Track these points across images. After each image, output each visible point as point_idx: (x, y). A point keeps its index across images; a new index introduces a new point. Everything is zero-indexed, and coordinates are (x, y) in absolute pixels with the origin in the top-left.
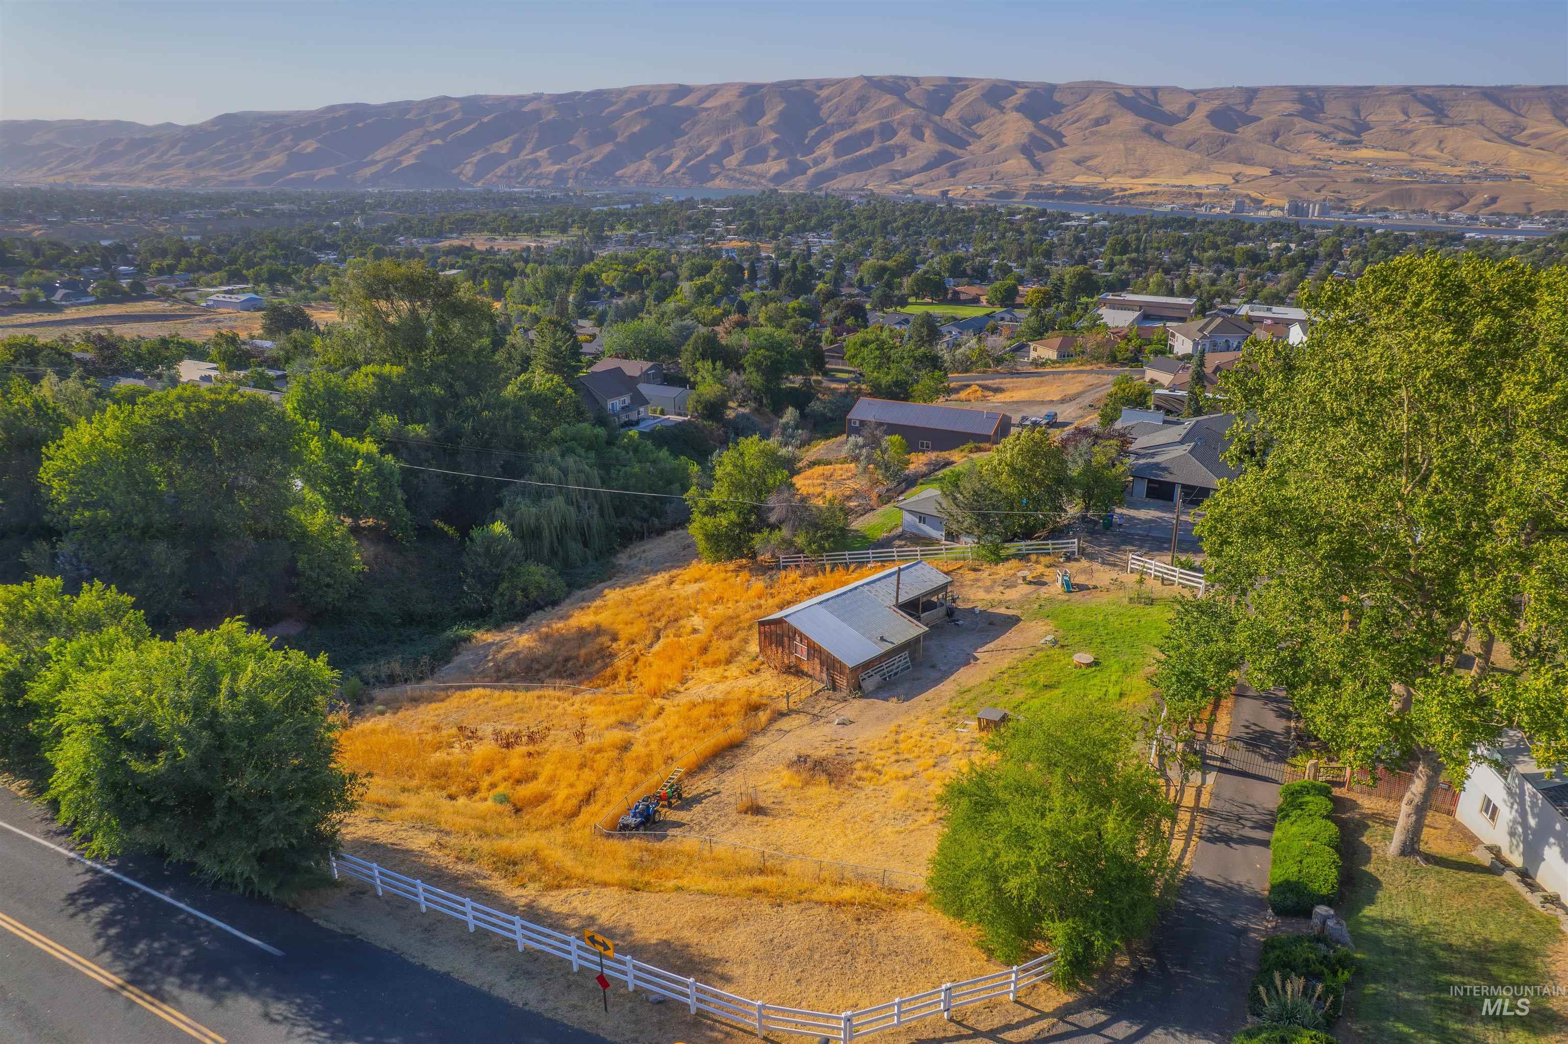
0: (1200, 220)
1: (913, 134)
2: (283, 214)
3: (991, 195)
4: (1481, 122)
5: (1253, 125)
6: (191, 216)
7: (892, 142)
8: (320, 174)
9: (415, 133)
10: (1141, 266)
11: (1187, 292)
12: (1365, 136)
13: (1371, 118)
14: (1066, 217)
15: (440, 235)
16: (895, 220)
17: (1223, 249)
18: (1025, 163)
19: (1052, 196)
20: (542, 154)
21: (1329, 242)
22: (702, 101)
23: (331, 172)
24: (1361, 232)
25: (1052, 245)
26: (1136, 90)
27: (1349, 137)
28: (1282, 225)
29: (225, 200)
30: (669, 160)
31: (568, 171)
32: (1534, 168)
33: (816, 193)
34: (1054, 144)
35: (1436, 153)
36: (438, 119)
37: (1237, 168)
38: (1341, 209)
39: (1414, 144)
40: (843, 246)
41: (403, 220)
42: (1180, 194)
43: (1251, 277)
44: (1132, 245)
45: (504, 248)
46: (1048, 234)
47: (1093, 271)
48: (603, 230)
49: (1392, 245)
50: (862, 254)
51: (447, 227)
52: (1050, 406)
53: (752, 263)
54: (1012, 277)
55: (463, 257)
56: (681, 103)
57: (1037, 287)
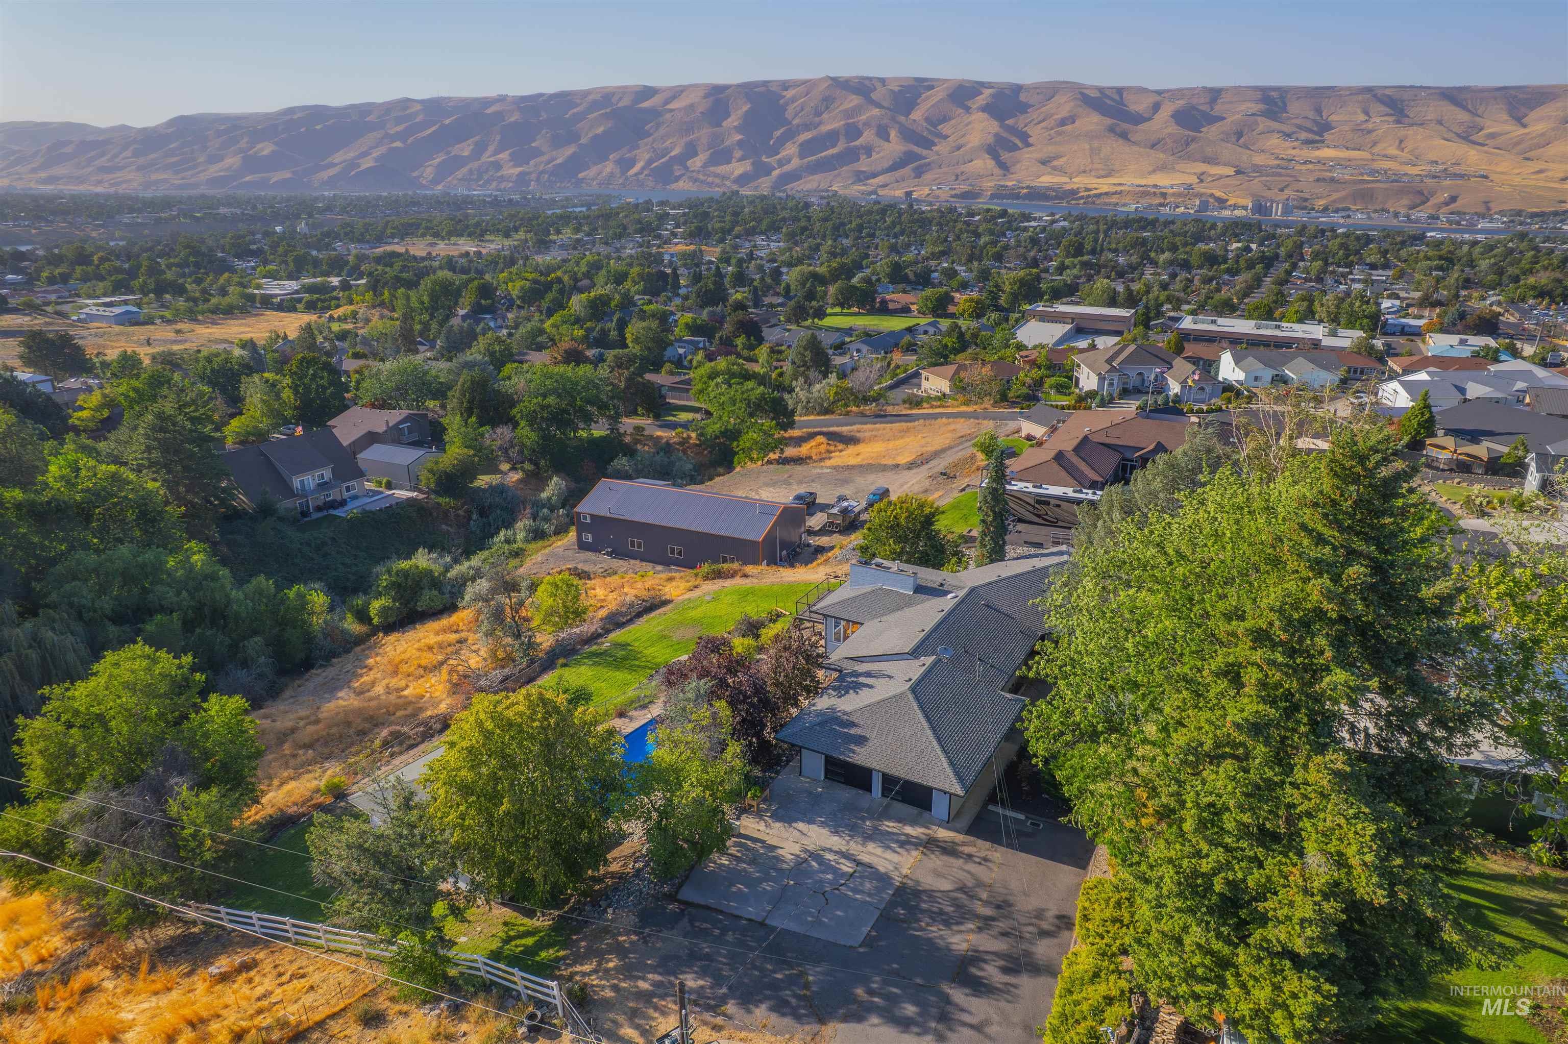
0: (1162, 219)
1: (878, 135)
2: (225, 218)
3: (955, 196)
4: (1440, 122)
5: (1217, 125)
6: (126, 220)
7: (857, 143)
8: (276, 177)
9: (374, 136)
10: (1092, 270)
11: (1131, 300)
12: (1327, 136)
13: (1333, 118)
14: (1027, 218)
15: (380, 239)
16: (851, 222)
17: (1181, 250)
18: (991, 163)
19: (1017, 196)
20: (504, 156)
21: (1289, 243)
22: (667, 102)
23: (287, 175)
24: (1323, 232)
25: (1006, 248)
26: (1101, 90)
27: (1311, 136)
28: (1244, 225)
29: (166, 203)
30: (632, 162)
31: (529, 173)
32: (1492, 167)
33: (778, 194)
34: (1020, 144)
35: (1396, 152)
36: (398, 121)
37: (1201, 167)
38: (1305, 208)
39: (1375, 144)
40: (790, 249)
41: (348, 225)
42: (1145, 194)
43: (1207, 281)
44: (1088, 247)
45: (442, 254)
46: (1004, 235)
47: (1043, 275)
48: (549, 234)
49: (1353, 245)
50: (809, 258)
51: (389, 231)
52: (890, 474)
53: (675, 270)
54: (954, 283)
55: (386, 265)
56: (646, 105)
57: (975, 295)
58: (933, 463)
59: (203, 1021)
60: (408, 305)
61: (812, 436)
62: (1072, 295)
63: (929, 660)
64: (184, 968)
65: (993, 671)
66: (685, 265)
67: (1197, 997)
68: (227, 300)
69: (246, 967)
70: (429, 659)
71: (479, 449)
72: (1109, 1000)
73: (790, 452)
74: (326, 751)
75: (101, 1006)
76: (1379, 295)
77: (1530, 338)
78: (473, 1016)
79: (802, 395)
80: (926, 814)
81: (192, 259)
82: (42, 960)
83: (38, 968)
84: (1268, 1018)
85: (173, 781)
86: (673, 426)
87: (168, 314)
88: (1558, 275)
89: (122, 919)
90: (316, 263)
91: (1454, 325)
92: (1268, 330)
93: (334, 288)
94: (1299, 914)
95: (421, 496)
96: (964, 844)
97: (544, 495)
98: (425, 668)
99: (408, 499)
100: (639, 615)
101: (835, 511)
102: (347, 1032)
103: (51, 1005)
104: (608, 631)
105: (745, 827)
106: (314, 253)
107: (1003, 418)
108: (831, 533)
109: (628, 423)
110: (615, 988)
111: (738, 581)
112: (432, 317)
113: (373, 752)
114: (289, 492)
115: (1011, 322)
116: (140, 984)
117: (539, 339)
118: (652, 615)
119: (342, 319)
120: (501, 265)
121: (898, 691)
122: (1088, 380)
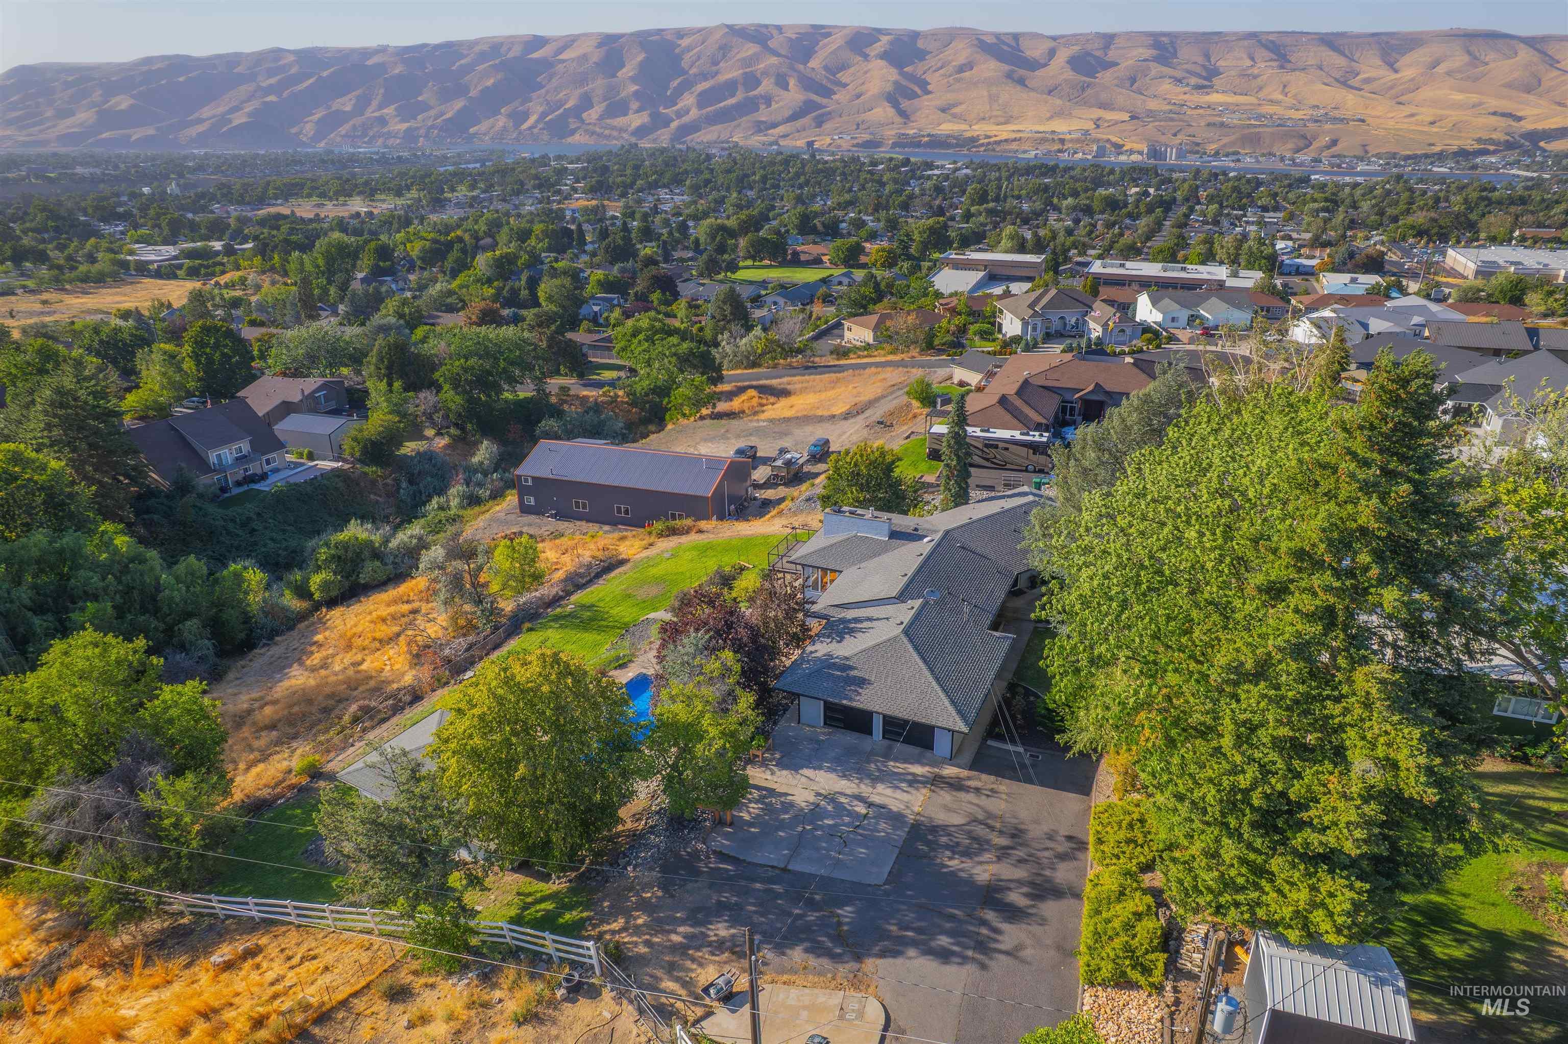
0: (1061, 166)
1: (777, 84)
2: (83, 179)
3: (857, 145)
4: (1320, 68)
5: (1111, 70)
7: (756, 92)
8: (138, 134)
9: (245, 89)
10: (999, 217)
11: (1039, 247)
12: (1216, 81)
13: (1221, 63)
14: (930, 166)
15: (262, 201)
16: (754, 174)
17: (1083, 195)
18: (891, 112)
19: (919, 145)
20: (389, 111)
21: (1185, 187)
22: (558, 52)
23: (151, 131)
24: (1216, 175)
25: (911, 197)
26: (997, 36)
27: (1201, 82)
28: (1141, 170)
29: (14, 163)
30: (526, 116)
31: (418, 128)
32: (1368, 111)
33: (678, 146)
34: (919, 92)
35: (1280, 97)
36: (271, 73)
37: (1098, 113)
38: (1197, 152)
39: (1260, 89)
40: (695, 202)
41: (223, 185)
42: (1044, 140)
43: (1110, 225)
44: (992, 195)
45: (331, 215)
46: (909, 184)
47: (950, 223)
48: (443, 192)
49: (1245, 189)
50: (714, 211)
51: (271, 192)
52: (827, 425)
53: (580, 226)
54: (863, 233)
55: (272, 228)
56: (535, 55)
57: (885, 244)
58: (867, 413)
59: (216, 1011)
60: (302, 270)
61: (742, 390)
62: (979, 243)
63: (917, 603)
64: (184, 959)
65: (977, 611)
66: (588, 221)
67: (1237, 905)
68: (97, 267)
69: (250, 953)
70: (385, 631)
71: (403, 415)
72: (1138, 916)
73: (722, 406)
74: (292, 731)
75: (96, 1005)
76: (1274, 237)
77: (1414, 276)
78: (506, 983)
79: (728, 349)
80: (928, 754)
81: (51, 223)
82: (17, 965)
83: (15, 972)
84: (1306, 918)
85: (145, 770)
86: (599, 385)
87: (31, 284)
88: (1433, 214)
89: (109, 914)
90: (193, 227)
91: (1345, 264)
92: (1175, 273)
93: (217, 253)
94: (1344, 819)
95: (347, 466)
96: (969, 778)
97: (475, 460)
98: (381, 641)
99: (333, 470)
100: (598, 576)
101: (779, 463)
102: (374, 1009)
103: (39, 1008)
104: (569, 594)
105: (754, 777)
106: (190, 216)
107: (931, 365)
108: (775, 485)
109: (554, 384)
110: (648, 943)
111: (693, 537)
112: (330, 282)
113: (343, 729)
114: (204, 466)
115: (924, 271)
116: (136, 980)
117: (449, 300)
118: (613, 574)
119: (231, 286)
120: (395, 226)
121: (892, 635)
122: (1011, 326)
